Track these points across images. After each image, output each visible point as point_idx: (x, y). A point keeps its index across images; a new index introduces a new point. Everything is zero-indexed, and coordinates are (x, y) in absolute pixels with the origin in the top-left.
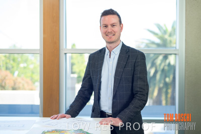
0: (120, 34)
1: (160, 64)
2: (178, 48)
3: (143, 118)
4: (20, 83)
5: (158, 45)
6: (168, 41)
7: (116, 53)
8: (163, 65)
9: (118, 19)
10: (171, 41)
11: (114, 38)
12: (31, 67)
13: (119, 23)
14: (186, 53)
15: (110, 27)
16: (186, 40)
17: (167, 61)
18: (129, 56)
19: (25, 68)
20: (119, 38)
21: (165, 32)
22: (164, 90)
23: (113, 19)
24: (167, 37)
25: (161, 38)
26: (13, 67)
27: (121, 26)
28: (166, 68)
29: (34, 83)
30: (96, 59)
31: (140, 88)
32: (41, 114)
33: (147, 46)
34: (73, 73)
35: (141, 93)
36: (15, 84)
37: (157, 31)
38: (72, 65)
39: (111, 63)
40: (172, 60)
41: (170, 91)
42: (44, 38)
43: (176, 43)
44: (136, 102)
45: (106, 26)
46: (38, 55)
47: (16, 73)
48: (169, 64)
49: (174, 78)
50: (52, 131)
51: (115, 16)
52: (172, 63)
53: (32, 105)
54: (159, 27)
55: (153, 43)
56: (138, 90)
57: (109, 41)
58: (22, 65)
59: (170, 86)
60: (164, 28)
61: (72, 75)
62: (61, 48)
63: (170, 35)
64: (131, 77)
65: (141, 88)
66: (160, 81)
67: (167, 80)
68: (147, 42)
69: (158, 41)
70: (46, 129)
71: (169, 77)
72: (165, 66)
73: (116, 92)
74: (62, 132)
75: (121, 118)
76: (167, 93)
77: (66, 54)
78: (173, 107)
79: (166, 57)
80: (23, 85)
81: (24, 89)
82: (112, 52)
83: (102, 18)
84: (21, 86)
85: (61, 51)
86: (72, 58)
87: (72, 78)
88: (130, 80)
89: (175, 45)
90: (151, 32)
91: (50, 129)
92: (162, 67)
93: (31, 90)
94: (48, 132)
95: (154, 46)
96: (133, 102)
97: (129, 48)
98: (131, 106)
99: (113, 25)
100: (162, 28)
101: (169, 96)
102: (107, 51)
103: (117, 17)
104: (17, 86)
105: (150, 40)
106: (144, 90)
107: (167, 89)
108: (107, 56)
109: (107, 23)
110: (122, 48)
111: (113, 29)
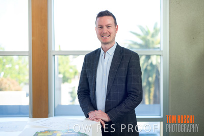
0: (115, 35)
1: (143, 64)
2: (162, 49)
4: (6, 83)
5: (141, 46)
6: (151, 42)
7: (111, 54)
8: (146, 65)
9: (113, 20)
10: (153, 42)
11: (109, 39)
12: (17, 67)
13: (114, 24)
14: (170, 54)
15: (105, 28)
16: (169, 42)
17: (150, 61)
18: (123, 56)
19: (10, 68)
20: (114, 39)
21: (147, 33)
22: (147, 88)
23: (108, 20)
24: (149, 37)
25: (143, 39)
27: (116, 27)
28: (149, 68)
30: (92, 60)
31: (133, 88)
32: (31, 115)
33: (129, 46)
37: (140, 32)
39: (105, 63)
40: (154, 60)
41: (152, 90)
42: (33, 41)
43: (160, 43)
45: (101, 27)
46: (27, 57)
48: (151, 64)
50: (45, 132)
51: (111, 18)
52: (154, 63)
53: (20, 106)
54: (142, 29)
55: (135, 44)
56: (132, 90)
57: (105, 42)
58: (7, 66)
59: (152, 85)
60: (146, 30)
62: (49, 50)
63: (153, 36)
64: (124, 77)
67: (150, 79)
68: (130, 43)
69: (140, 42)
70: (39, 130)
71: (152, 77)
72: (147, 66)
73: (110, 91)
74: (55, 132)
76: (149, 92)
79: (148, 57)
80: (9, 86)
81: (11, 90)
82: (106, 53)
83: (98, 19)
88: (124, 80)
89: (159, 46)
91: (43, 130)
92: (144, 67)
94: (41, 132)
95: (136, 47)
99: (108, 27)
101: (152, 94)
102: (102, 52)
103: (113, 18)
105: (132, 41)
106: (138, 90)
107: (150, 87)
108: (101, 57)
109: (102, 24)
110: (116, 49)
111: (108, 30)
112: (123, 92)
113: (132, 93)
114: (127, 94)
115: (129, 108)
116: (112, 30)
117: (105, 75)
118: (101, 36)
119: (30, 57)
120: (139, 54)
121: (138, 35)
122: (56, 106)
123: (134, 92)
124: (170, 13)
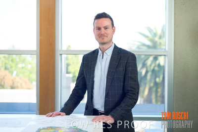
0: (112, 37)
1: (151, 65)
2: (167, 49)
3: (134, 116)
4: (18, 82)
5: (149, 47)
6: (158, 43)
7: (109, 54)
8: (153, 65)
10: (160, 43)
12: (29, 67)
13: (111, 25)
15: (103, 29)
16: (174, 42)
17: (157, 62)
18: (121, 57)
19: (23, 68)
20: (112, 40)
21: (155, 35)
22: (154, 89)
23: (105, 22)
24: (157, 39)
25: (151, 40)
26: (11, 67)
27: (114, 28)
28: (156, 68)
29: (31, 82)
30: (90, 60)
32: (38, 112)
33: (138, 47)
34: (68, 73)
35: (132, 92)
36: (13, 83)
37: (148, 34)
38: (68, 65)
39: (103, 63)
40: (161, 61)
41: (159, 90)
42: (40, 40)
43: (165, 45)
44: (127, 100)
45: (99, 29)
46: (35, 56)
47: (15, 73)
48: (159, 65)
49: (164, 78)
50: (48, 128)
51: (108, 19)
52: (162, 64)
53: (29, 103)
54: (150, 30)
55: (144, 45)
56: (129, 89)
57: (102, 42)
58: (20, 66)
59: (159, 86)
60: (154, 31)
61: (68, 75)
63: (160, 38)
64: (122, 77)
65: (132, 88)
66: (150, 81)
67: (157, 80)
68: (139, 44)
69: (148, 43)
70: (42, 126)
71: (159, 78)
72: (155, 66)
75: (113, 116)
76: (157, 92)
77: (61, 54)
78: (162, 105)
79: (156, 58)
80: (21, 84)
81: (22, 88)
83: (96, 21)
84: (19, 85)
86: (67, 59)
87: (67, 78)
88: (122, 80)
89: (164, 47)
90: (142, 34)
91: (45, 126)
92: (152, 68)
93: (29, 89)
94: (44, 129)
96: (124, 100)
97: (120, 49)
98: (122, 105)
99: (106, 28)
100: (152, 31)
101: (159, 94)
102: (100, 52)
103: (110, 20)
104: (15, 85)
105: (141, 43)
106: (135, 89)
108: (100, 57)
109: (100, 26)
110: (114, 50)
111: (106, 31)
112: (121, 91)
113: (130, 92)
116: (109, 31)
117: (103, 74)
118: (99, 37)
119: (37, 55)
121: (147, 37)
124: (175, 14)
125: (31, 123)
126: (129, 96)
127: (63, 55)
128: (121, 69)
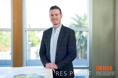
0: (61, 20)
1: (78, 36)
2: (88, 28)
5: (77, 26)
6: (82, 23)
10: (84, 24)
11: (57, 22)
12: (5, 38)
13: (60, 13)
14: (93, 31)
15: (55, 16)
16: (93, 23)
17: (82, 35)
18: (65, 32)
20: (60, 22)
21: (80, 19)
22: (80, 50)
23: (57, 11)
24: (81, 21)
25: (78, 22)
27: (61, 15)
28: (81, 38)
32: (12, 65)
33: (70, 26)
34: (29, 41)
37: (76, 18)
39: (55, 36)
40: (84, 34)
41: (83, 51)
42: (13, 22)
43: (87, 25)
45: (52, 15)
46: (10, 32)
48: (83, 36)
50: (20, 75)
51: (58, 10)
52: (84, 36)
53: (6, 60)
54: (77, 16)
55: (74, 24)
56: (71, 51)
57: (55, 23)
59: (83, 48)
60: (80, 16)
62: (23, 28)
63: (83, 20)
67: (82, 45)
68: (71, 24)
69: (76, 23)
70: (16, 74)
71: (83, 44)
72: (80, 37)
73: (58, 52)
74: (26, 75)
76: (81, 52)
77: (26, 31)
79: (81, 32)
82: (56, 30)
83: (51, 11)
85: (23, 30)
88: (66, 45)
89: (86, 26)
90: (73, 18)
91: (19, 74)
93: (5, 51)
94: (18, 75)
95: (74, 26)
97: (65, 27)
99: (56, 15)
100: (79, 16)
102: (53, 29)
106: (74, 51)
107: (82, 50)
108: (53, 32)
109: (53, 14)
110: (61, 28)
111: (56, 17)
112: (65, 52)
113: (71, 53)
114: (67, 53)
115: (69, 61)
116: (59, 17)
117: (55, 42)
118: (53, 20)
119: (12, 32)
120: (74, 30)
121: (75, 20)
122: (27, 60)
123: (72, 52)
124: (93, 7)
125: (10, 72)
126: (70, 55)
127: (27, 32)
128: (66, 39)
